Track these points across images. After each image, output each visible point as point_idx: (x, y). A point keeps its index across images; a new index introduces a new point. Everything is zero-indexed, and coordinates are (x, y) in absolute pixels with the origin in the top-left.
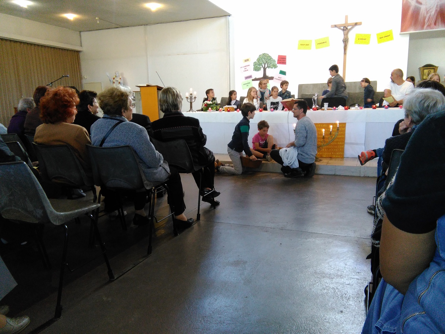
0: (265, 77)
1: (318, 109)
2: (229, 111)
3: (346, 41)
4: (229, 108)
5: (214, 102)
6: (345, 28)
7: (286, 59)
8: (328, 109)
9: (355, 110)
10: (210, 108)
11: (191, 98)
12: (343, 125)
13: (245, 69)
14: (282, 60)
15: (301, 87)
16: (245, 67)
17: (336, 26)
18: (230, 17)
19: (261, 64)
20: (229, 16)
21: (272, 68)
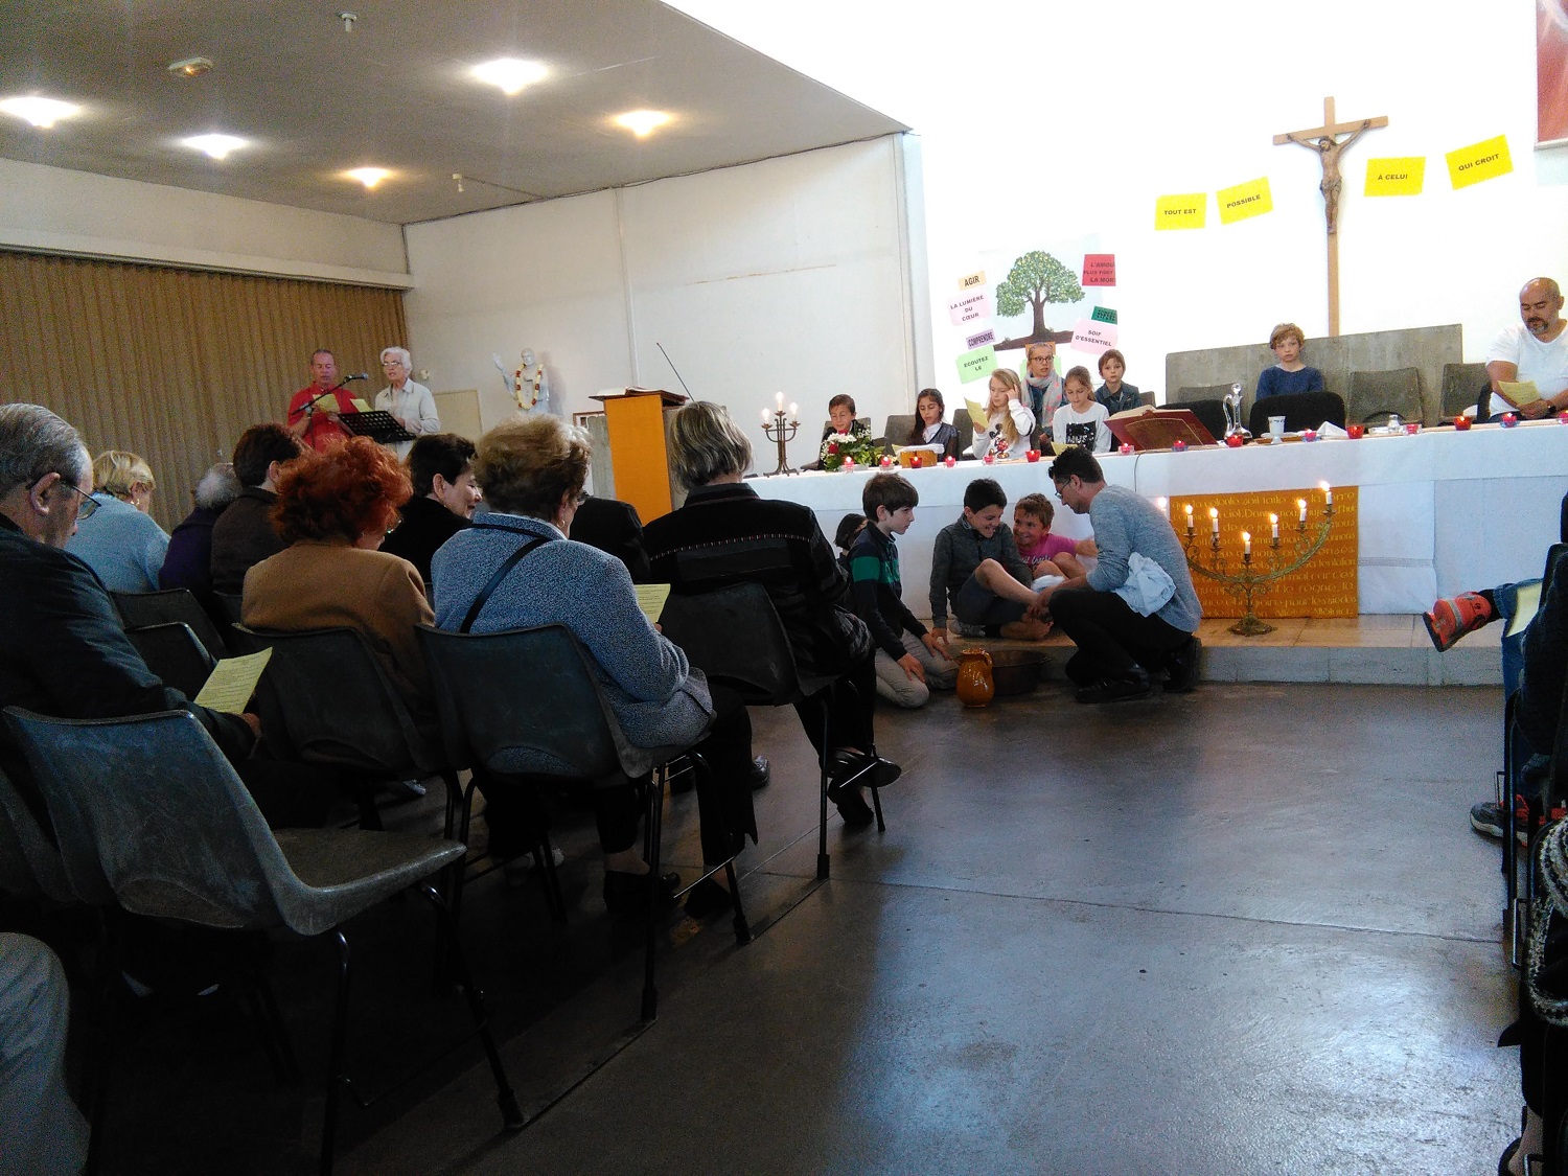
0: (1042, 335)
1: (1245, 442)
2: (916, 466)
3: (1331, 190)
4: (915, 454)
5: (861, 435)
6: (1326, 144)
7: (1113, 265)
8: (1283, 440)
9: (1387, 436)
10: (849, 459)
11: (781, 428)
12: (1347, 495)
13: (967, 310)
14: (1100, 270)
15: (1174, 362)
16: (967, 306)
17: (1290, 138)
18: (906, 137)
19: (1025, 289)
20: (904, 133)
21: (1063, 301)
